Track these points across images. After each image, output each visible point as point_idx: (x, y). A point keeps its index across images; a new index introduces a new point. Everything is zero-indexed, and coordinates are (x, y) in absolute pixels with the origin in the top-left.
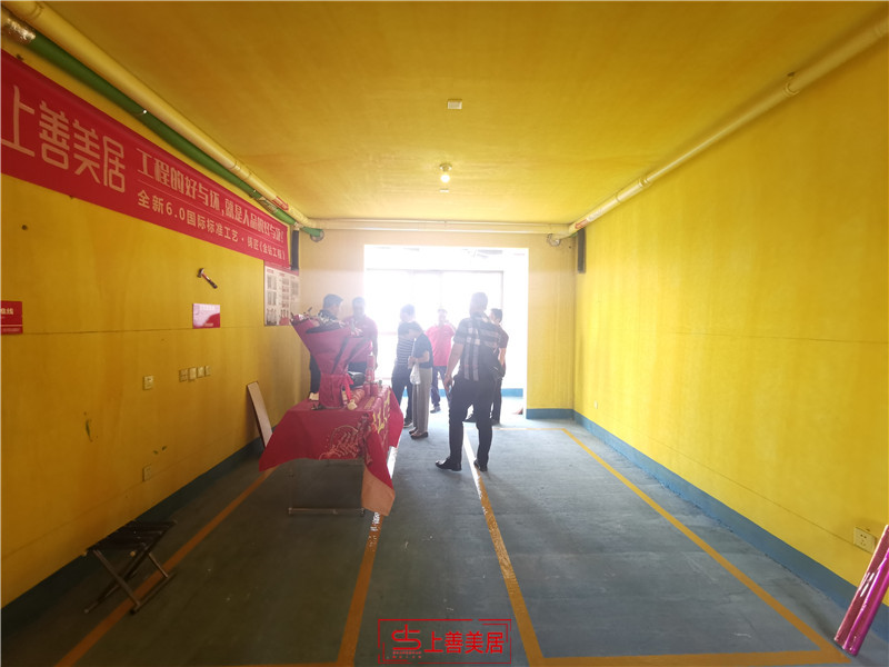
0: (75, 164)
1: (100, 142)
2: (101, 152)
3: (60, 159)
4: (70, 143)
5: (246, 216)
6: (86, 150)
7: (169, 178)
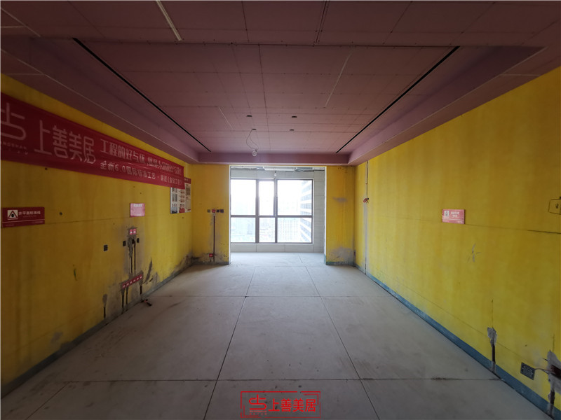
0: (70, 155)
1: (82, 141)
2: (82, 146)
3: (63, 154)
4: (67, 144)
6: (75, 146)
7: (117, 152)
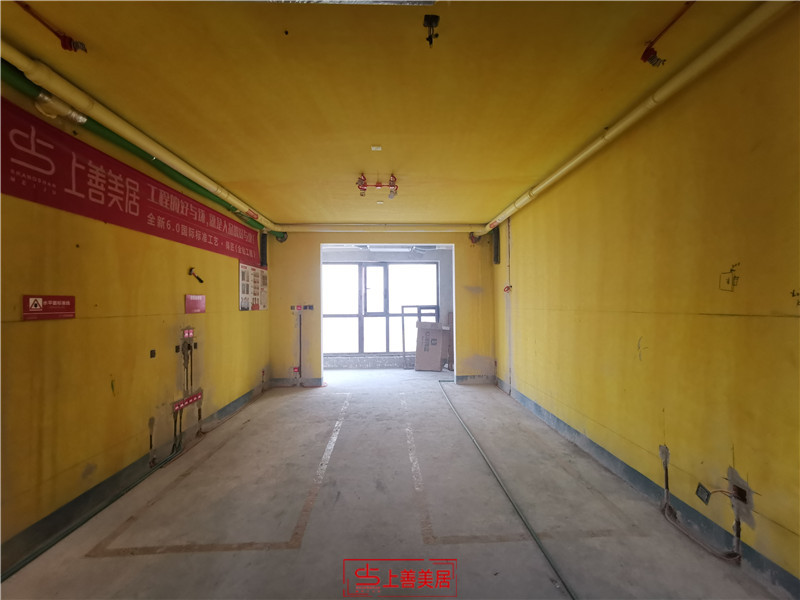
0: (108, 199)
1: (124, 183)
3: (99, 197)
4: (106, 186)
5: (225, 226)
6: (116, 190)
7: (169, 203)
